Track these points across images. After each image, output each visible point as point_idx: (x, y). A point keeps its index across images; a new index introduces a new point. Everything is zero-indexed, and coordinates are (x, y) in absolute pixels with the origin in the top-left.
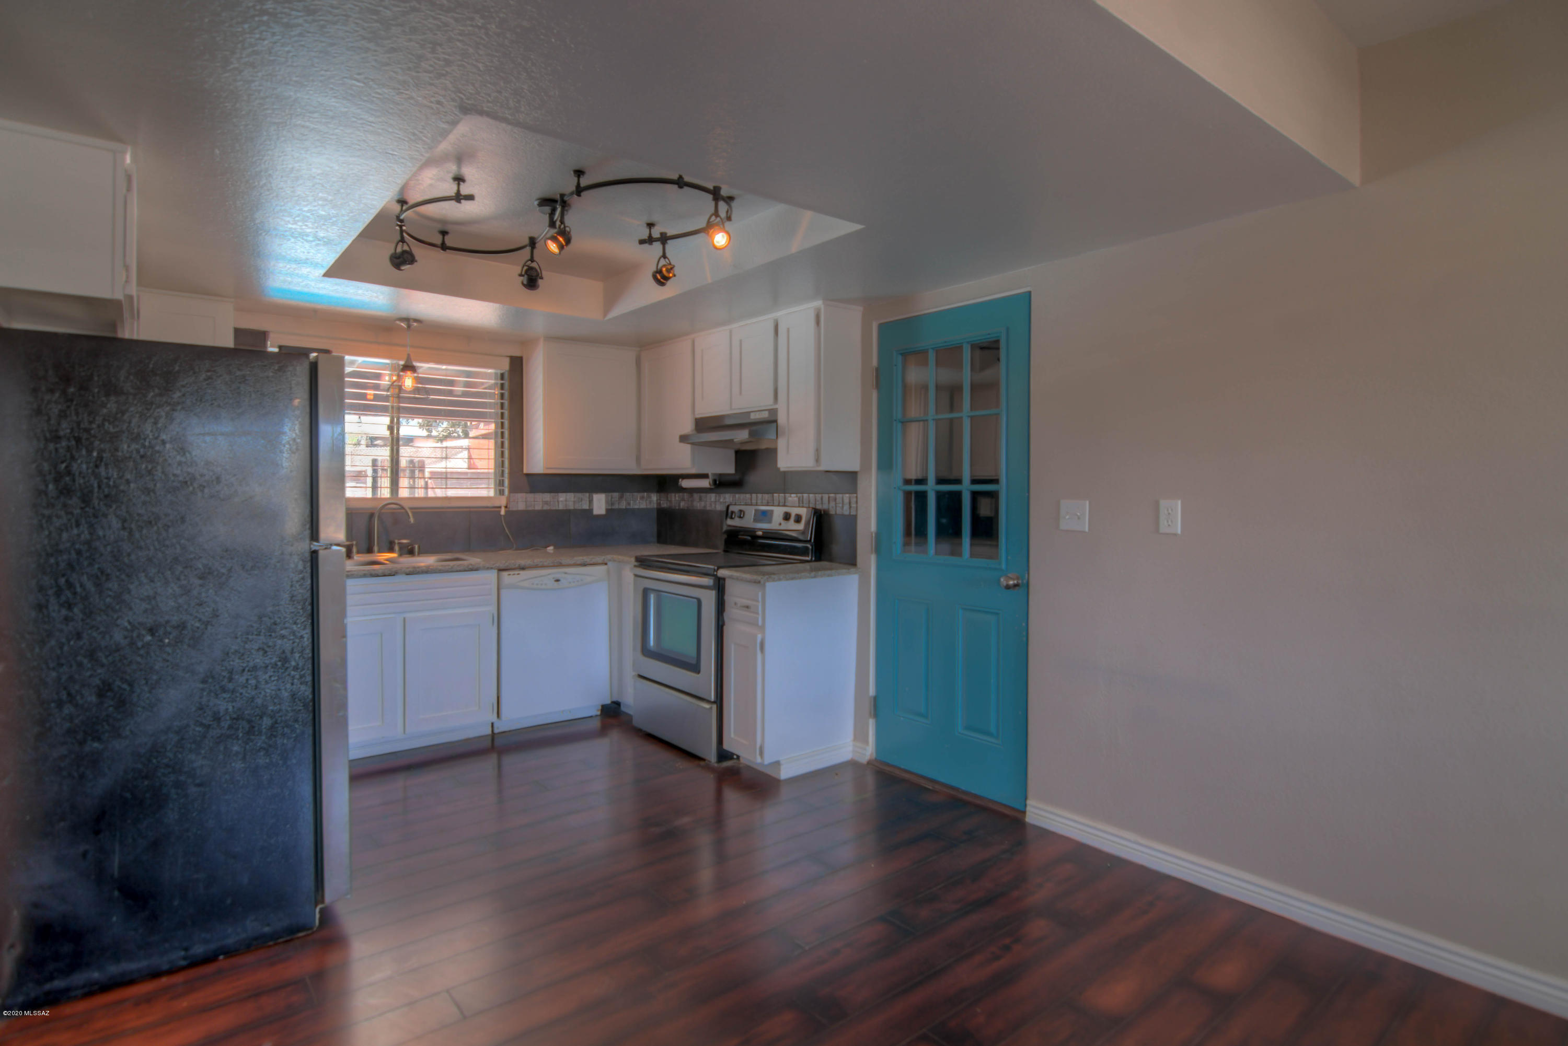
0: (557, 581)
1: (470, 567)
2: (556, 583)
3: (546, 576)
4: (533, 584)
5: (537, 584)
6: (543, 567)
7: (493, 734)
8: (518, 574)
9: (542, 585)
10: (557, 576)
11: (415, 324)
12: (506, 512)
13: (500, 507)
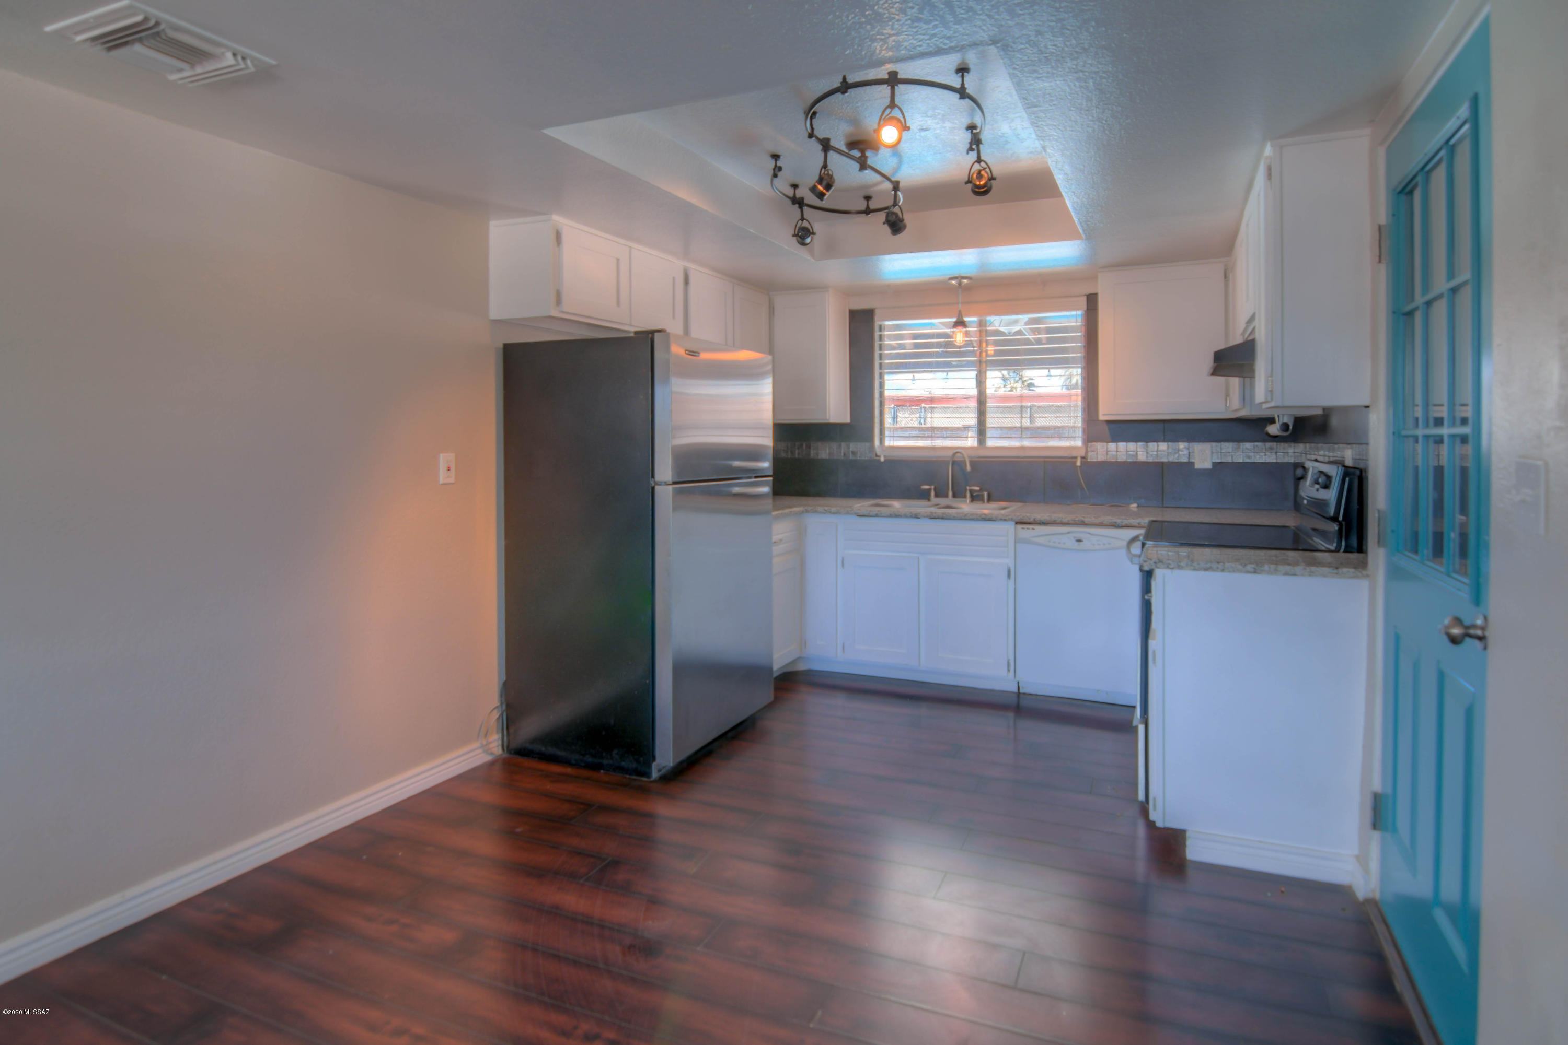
0: (1079, 541)
1: (983, 516)
2: (1077, 543)
3: (1064, 536)
4: (1049, 541)
5: (1054, 542)
6: (1062, 523)
7: (1019, 694)
8: (1033, 529)
9: (1059, 543)
10: (1079, 536)
11: (965, 281)
12: (1082, 462)
13: (1076, 458)
